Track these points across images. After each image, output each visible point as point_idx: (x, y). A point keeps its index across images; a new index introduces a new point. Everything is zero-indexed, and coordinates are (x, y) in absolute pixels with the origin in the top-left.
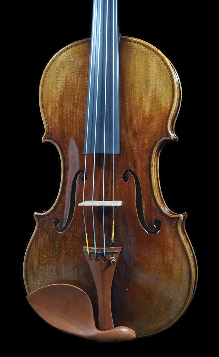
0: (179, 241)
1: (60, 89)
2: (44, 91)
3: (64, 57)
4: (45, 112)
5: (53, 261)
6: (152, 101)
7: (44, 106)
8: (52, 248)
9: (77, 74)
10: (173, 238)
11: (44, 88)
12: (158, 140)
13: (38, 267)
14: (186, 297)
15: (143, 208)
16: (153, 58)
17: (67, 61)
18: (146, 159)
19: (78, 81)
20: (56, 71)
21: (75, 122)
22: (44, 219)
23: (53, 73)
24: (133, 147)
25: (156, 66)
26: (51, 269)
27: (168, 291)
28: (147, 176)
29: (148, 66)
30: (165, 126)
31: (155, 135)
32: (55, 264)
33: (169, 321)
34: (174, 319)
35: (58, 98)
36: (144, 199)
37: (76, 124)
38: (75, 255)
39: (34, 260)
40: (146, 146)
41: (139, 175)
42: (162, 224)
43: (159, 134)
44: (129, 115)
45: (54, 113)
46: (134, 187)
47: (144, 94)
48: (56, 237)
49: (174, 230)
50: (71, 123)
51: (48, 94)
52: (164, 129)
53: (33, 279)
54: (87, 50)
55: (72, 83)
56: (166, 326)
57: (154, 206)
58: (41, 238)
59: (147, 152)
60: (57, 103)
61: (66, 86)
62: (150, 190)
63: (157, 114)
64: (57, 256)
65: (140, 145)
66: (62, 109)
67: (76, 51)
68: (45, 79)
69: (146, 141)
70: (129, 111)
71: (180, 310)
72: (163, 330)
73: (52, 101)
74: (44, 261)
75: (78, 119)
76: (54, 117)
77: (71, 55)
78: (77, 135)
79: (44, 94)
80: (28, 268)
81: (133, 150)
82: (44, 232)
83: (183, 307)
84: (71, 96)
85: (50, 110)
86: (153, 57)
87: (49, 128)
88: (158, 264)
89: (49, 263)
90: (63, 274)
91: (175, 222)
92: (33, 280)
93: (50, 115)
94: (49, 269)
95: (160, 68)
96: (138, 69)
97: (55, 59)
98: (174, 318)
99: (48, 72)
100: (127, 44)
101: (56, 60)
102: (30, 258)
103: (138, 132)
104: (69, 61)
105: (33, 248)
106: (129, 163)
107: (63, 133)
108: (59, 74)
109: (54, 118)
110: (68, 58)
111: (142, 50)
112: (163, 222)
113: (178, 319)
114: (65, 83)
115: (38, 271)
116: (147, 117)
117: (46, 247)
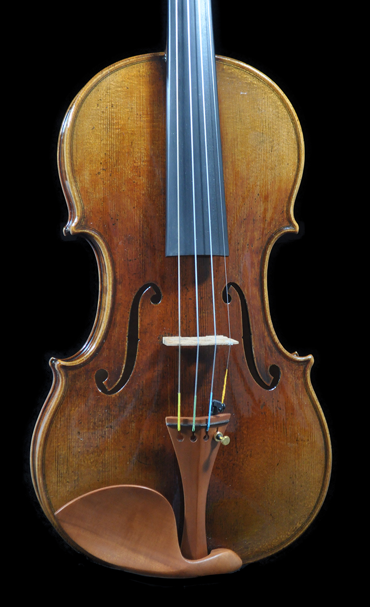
0: (309, 399)
1: (107, 140)
2: (75, 142)
3: (112, 83)
4: (78, 180)
5: (97, 446)
6: (267, 168)
7: (76, 168)
8: (95, 423)
9: (137, 114)
10: (299, 394)
11: (75, 136)
12: (276, 234)
13: (66, 460)
14: (320, 489)
15: (253, 347)
16: (266, 96)
17: (117, 91)
18: (256, 264)
19: (140, 127)
20: (98, 108)
21: (138, 198)
22: (77, 371)
23: (92, 109)
24: (238, 243)
25: (271, 109)
26: (93, 461)
27: (293, 483)
28: (257, 293)
29: (259, 109)
30: (285, 209)
31: (270, 223)
32: (102, 452)
33: (294, 531)
34: (302, 528)
35: (102, 155)
36: (253, 332)
37: (138, 203)
38: (139, 432)
39: (58, 447)
40: (256, 242)
41: (246, 291)
42: (282, 373)
43: (276, 223)
44: (231, 190)
45: (94, 183)
46: (239, 312)
47: (254, 155)
48: (101, 404)
49: (300, 382)
50: (129, 200)
51: (82, 148)
52: (285, 214)
53: (57, 482)
54: (154, 73)
55: (130, 130)
56: (288, 540)
57: (269, 343)
58: (72, 407)
59: (257, 253)
60: (101, 163)
61: (118, 135)
62: (262, 316)
63: (274, 190)
64: (105, 438)
65: (248, 241)
66: (111, 175)
67: (133, 74)
68: (77, 121)
69: (257, 234)
70: (231, 182)
71: (311, 511)
72: (285, 547)
73: (91, 161)
74: (78, 447)
75: (143, 195)
76: (95, 189)
77: (125, 81)
78: (140, 221)
79: (74, 147)
80: (46, 462)
81: (238, 250)
82: (78, 395)
83: (315, 507)
84: (128, 153)
85: (86, 176)
86: (265, 93)
87: (85, 208)
88: (279, 439)
89: (88, 451)
90: (116, 468)
91: (302, 368)
92: (56, 484)
93: (87, 186)
94: (89, 461)
95: (278, 112)
96: (243, 112)
97: (95, 86)
98: (300, 525)
99: (83, 108)
100: (223, 69)
101: (96, 88)
102: (50, 444)
103: (245, 219)
104: (121, 91)
105: (56, 426)
106: (232, 272)
107: (112, 218)
108: (103, 112)
109: (95, 191)
110: (119, 84)
111: (247, 80)
112: (283, 369)
113: (307, 526)
114: (117, 129)
115: (65, 467)
116: (258, 195)
117: (81, 423)
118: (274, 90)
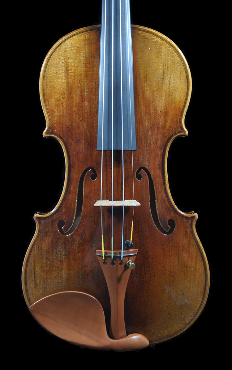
0: (194, 241)
1: (65, 80)
2: (45, 81)
3: (68, 44)
4: (47, 104)
5: (58, 267)
6: (166, 95)
7: (46, 97)
8: (56, 253)
9: (83, 63)
10: (188, 238)
11: (45, 78)
12: (172, 136)
13: (39, 275)
14: (202, 299)
15: (157, 208)
16: (166, 50)
17: (71, 49)
18: (159, 155)
19: (85, 71)
20: (60, 60)
21: (83, 115)
22: (46, 221)
23: (56, 61)
24: (147, 142)
25: (169, 58)
26: (55, 276)
27: (183, 294)
28: (160, 174)
29: (161, 58)
30: (179, 121)
31: (169, 130)
32: (60, 271)
33: (184, 325)
34: (190, 323)
35: (62, 89)
36: (157, 198)
37: (83, 118)
38: (83, 259)
39: (34, 267)
40: (159, 142)
41: (152, 172)
42: (176, 224)
43: (172, 130)
44: (142, 109)
45: (57, 106)
46: (148, 186)
47: (157, 87)
48: (60, 241)
49: (188, 230)
50: (78, 116)
51: (50, 85)
52: (179, 124)
53: (34, 288)
54: (94, 38)
55: (79, 73)
56: (180, 330)
57: (168, 205)
58: (43, 242)
59: (160, 148)
60: (61, 94)
61: (72, 76)
62: (163, 188)
63: (171, 109)
64: (63, 262)
65: (153, 140)
66: (67, 101)
67: (82, 39)
68: (47, 68)
69: (159, 137)
70: (142, 104)
71: (195, 313)
72: (178, 334)
73: (55, 93)
74: (47, 267)
75: (86, 113)
76: (57, 109)
77: (76, 43)
78: (84, 129)
79: (45, 84)
80: (28, 276)
81: (147, 146)
82: (47, 235)
83: (199, 310)
84: (77, 87)
85: (52, 102)
86: (166, 48)
87: (52, 121)
88: (173, 266)
89: (52, 269)
90: (69, 281)
91: (190, 221)
92: (33, 289)
93: (53, 108)
94: (53, 276)
95: (174, 60)
96: (151, 60)
97: (58, 47)
98: (189, 321)
99: (50, 61)
100: (139, 34)
101: (59, 48)
102: (30, 264)
103: (151, 127)
104: (74, 49)
105: (33, 254)
106: (142, 160)
107: (68, 127)
108: (63, 62)
109: (57, 111)
110: (73, 45)
111: (154, 40)
112: (177, 222)
113: (193, 322)
114: (71, 72)
115: (39, 279)
116: (161, 112)
117: (48, 252)
118: (172, 46)
